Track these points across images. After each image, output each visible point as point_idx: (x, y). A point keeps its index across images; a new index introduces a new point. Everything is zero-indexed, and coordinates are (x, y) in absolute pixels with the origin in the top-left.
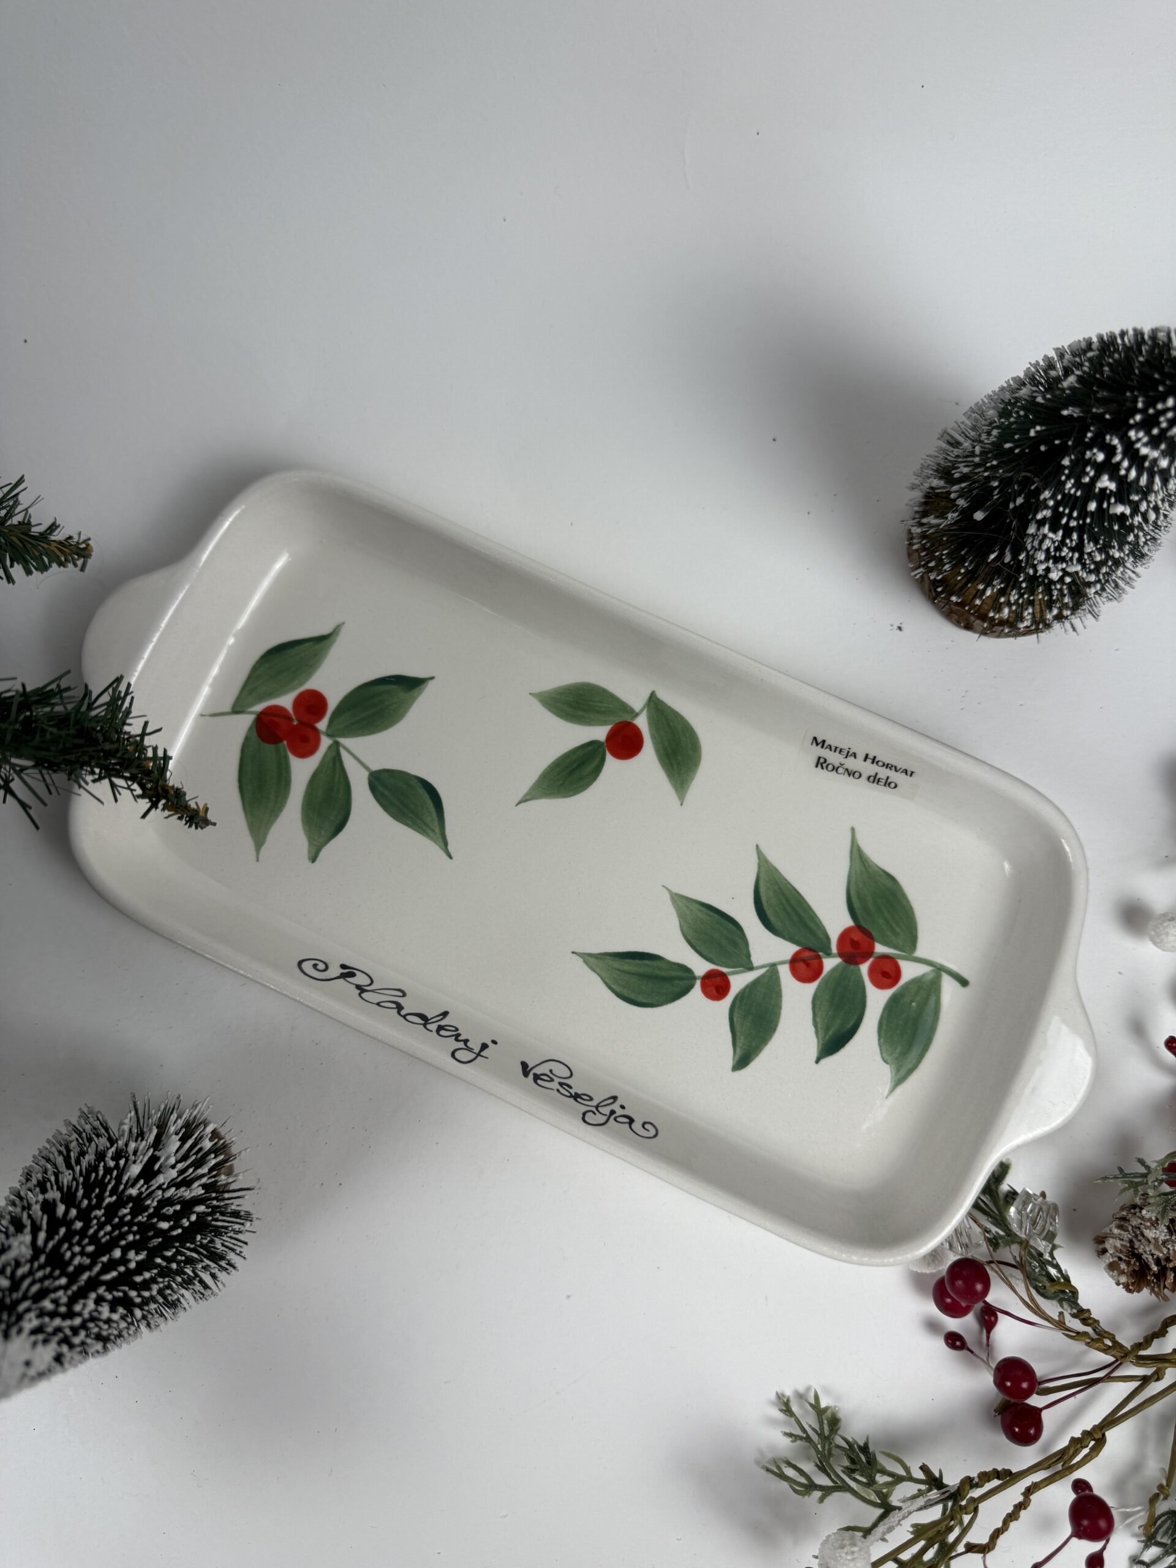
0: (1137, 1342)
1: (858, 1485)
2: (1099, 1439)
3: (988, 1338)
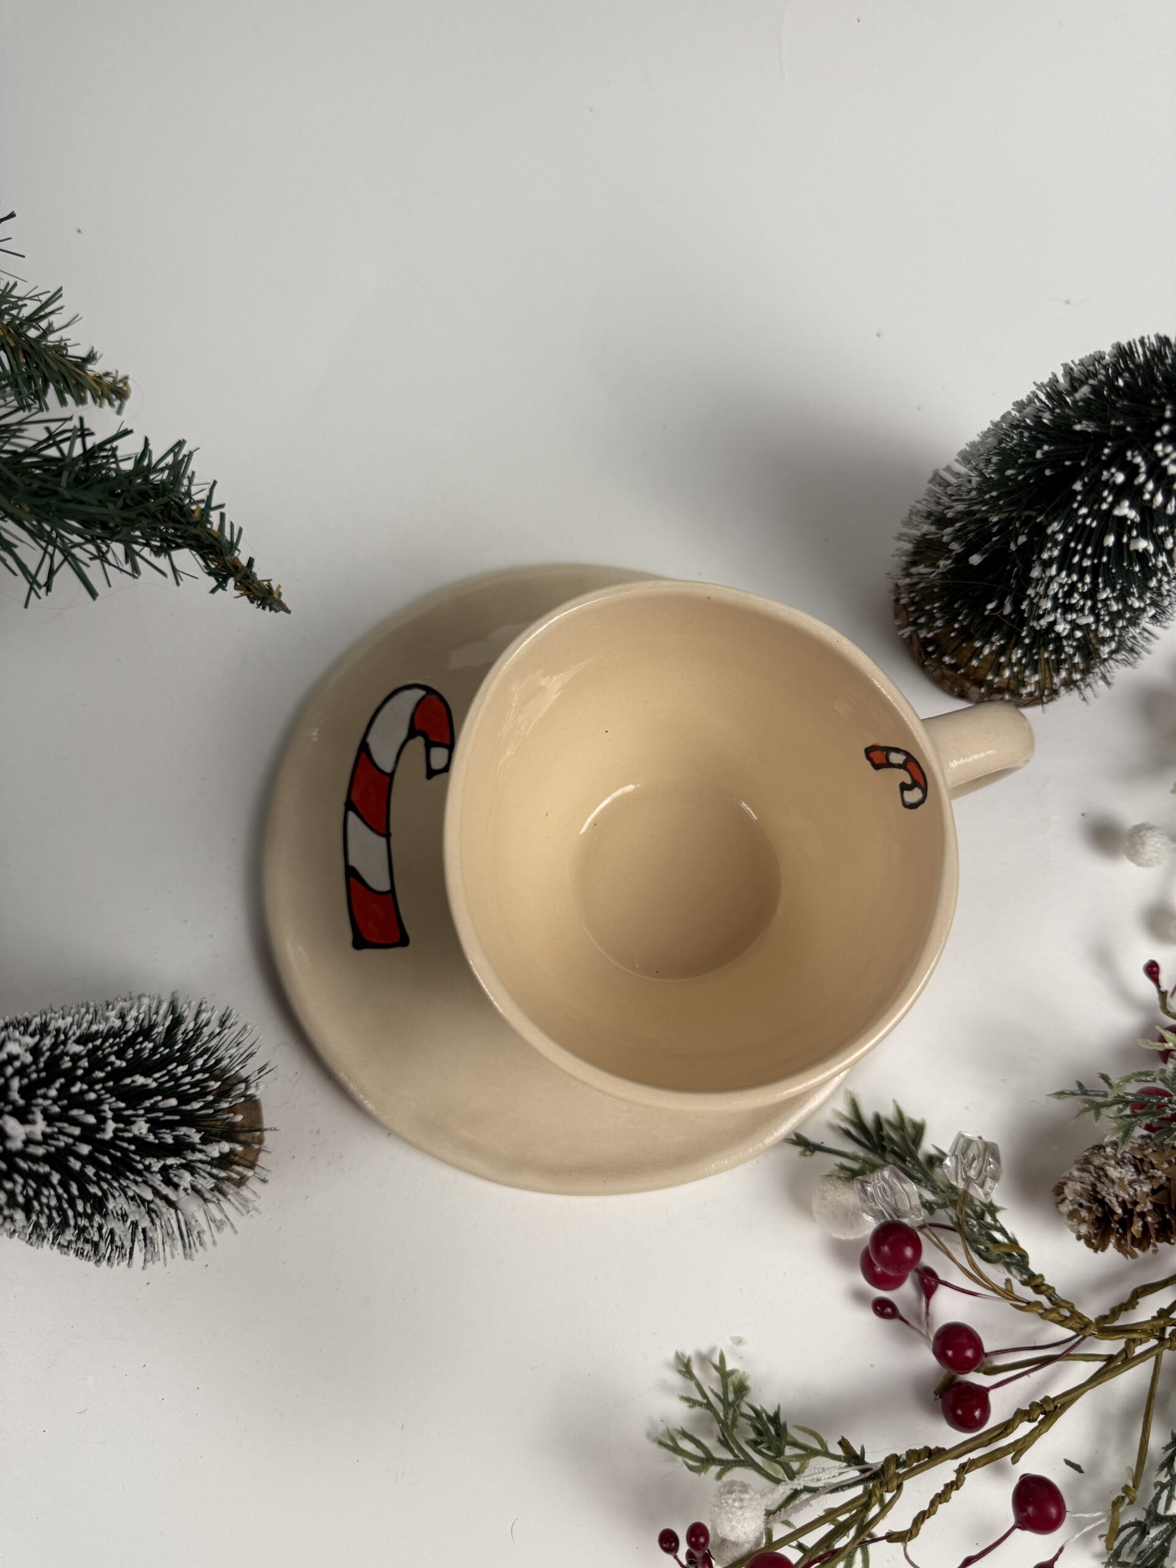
0: (1102, 1314)
1: (763, 1459)
2: (1049, 1412)
3: (928, 1305)
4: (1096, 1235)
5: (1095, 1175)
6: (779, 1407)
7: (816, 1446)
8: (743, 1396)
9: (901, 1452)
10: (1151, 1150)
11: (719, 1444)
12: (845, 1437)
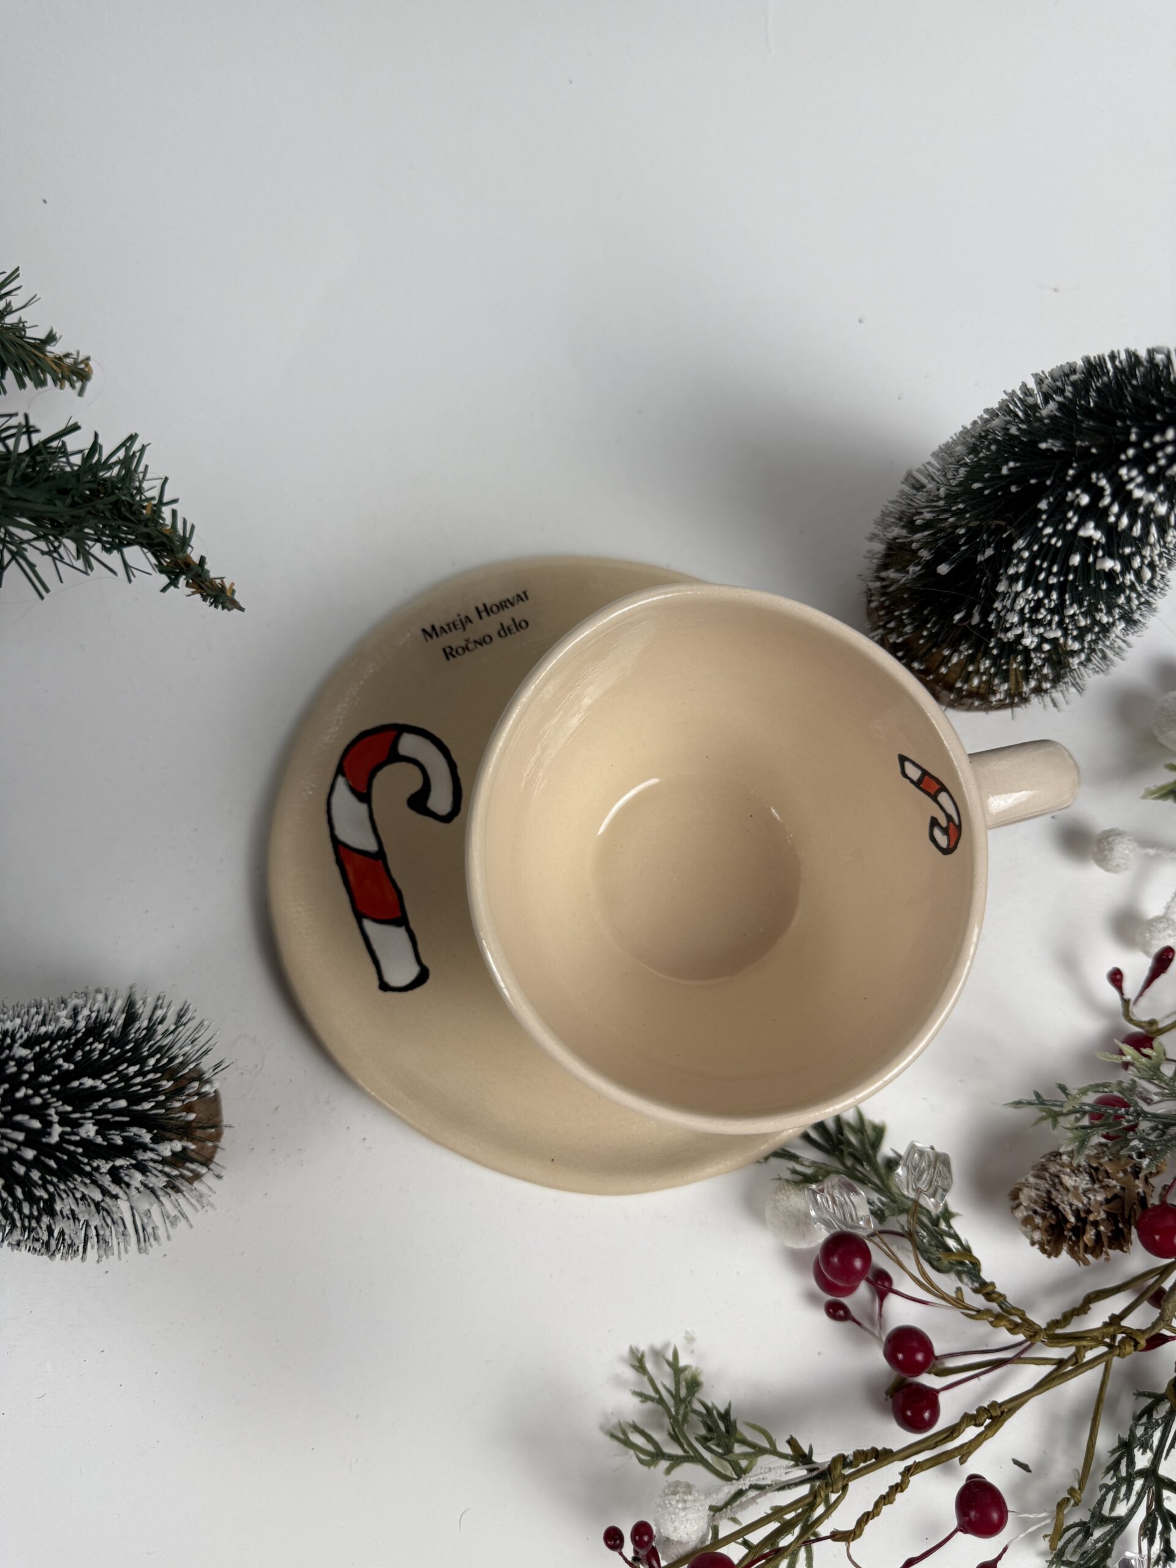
0: (1052, 1320)
1: (713, 1456)
2: (996, 1417)
3: (881, 1306)
4: (1049, 1242)
5: (1051, 1183)
6: (730, 1405)
7: (766, 1444)
8: (694, 1393)
9: (849, 1452)
10: (1106, 1159)
11: (669, 1438)
12: (794, 1436)
